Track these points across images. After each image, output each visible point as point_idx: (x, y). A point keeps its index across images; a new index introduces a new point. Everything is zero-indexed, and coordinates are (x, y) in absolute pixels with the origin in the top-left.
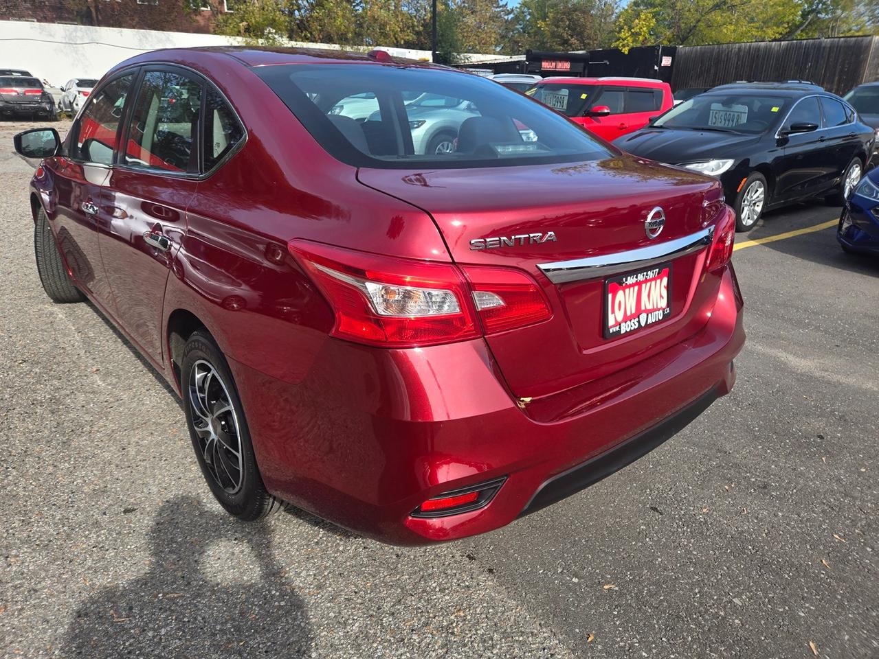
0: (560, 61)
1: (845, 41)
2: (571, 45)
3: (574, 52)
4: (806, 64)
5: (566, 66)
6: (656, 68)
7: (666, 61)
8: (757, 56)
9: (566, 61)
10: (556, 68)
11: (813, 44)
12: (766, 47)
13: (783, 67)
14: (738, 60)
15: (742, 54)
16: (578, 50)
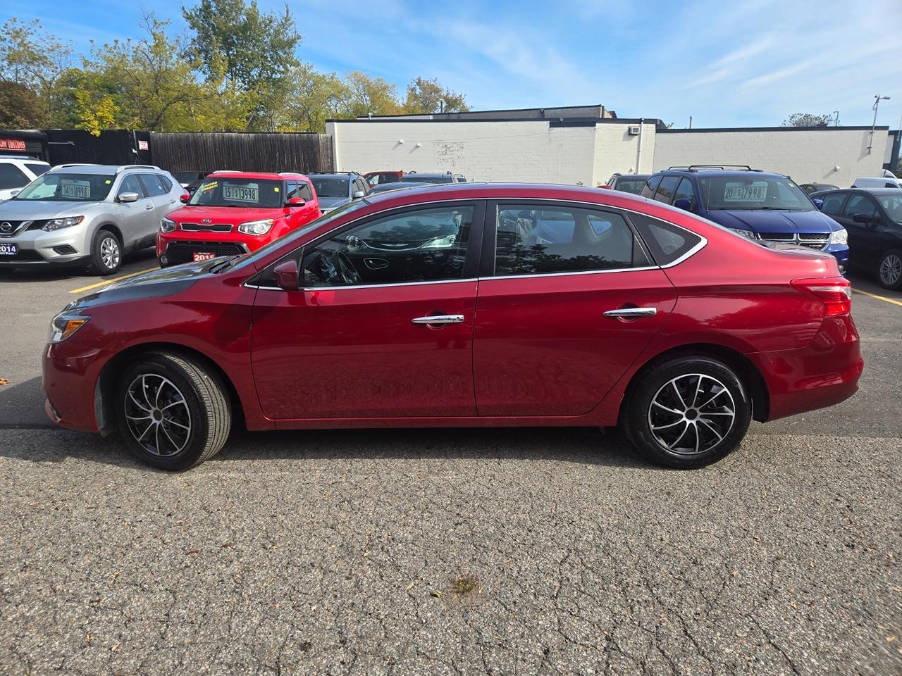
0: (12, 140)
1: (300, 136)
2: (17, 123)
3: (23, 131)
4: (275, 154)
5: (21, 145)
6: (134, 151)
7: (143, 145)
8: (232, 145)
9: (19, 140)
10: (8, 147)
11: (275, 137)
12: (237, 138)
13: (257, 155)
14: (215, 148)
15: (217, 142)
16: (27, 128)
